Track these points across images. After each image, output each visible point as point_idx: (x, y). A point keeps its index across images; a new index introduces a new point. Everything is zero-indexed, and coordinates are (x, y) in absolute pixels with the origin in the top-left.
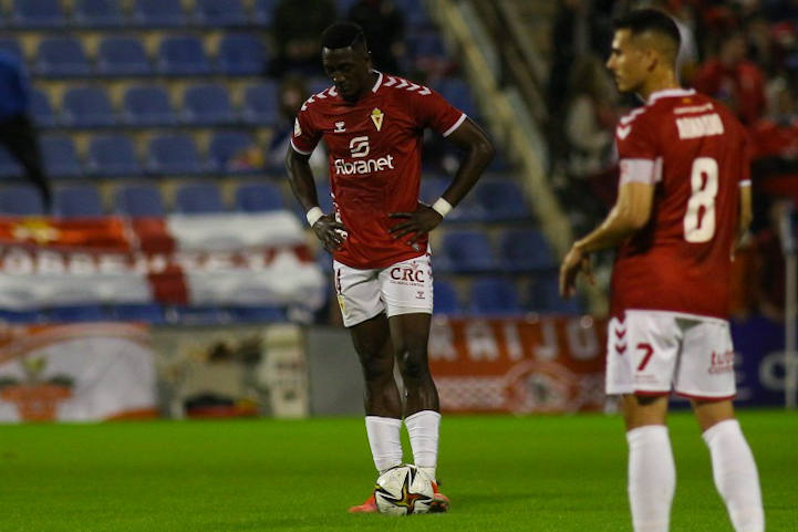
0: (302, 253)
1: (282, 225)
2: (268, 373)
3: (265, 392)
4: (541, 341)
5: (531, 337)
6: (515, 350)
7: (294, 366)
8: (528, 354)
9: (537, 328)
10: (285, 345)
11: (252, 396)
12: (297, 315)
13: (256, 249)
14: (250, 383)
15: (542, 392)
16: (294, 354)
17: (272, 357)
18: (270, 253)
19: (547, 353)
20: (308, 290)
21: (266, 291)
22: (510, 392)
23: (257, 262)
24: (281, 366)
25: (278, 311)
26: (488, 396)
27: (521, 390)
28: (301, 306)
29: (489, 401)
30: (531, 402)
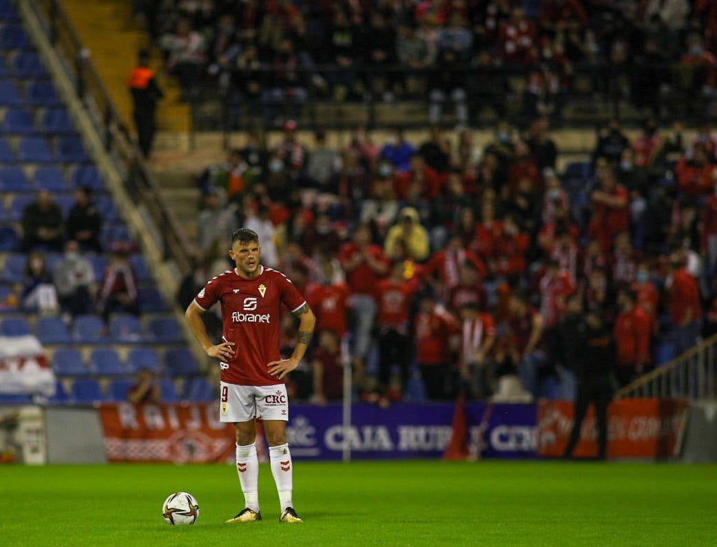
0: (41, 361)
1: (30, 344)
2: (21, 436)
3: (19, 448)
4: (190, 418)
5: (184, 415)
6: (174, 423)
7: (37, 432)
8: (183, 426)
9: (188, 409)
10: (33, 419)
11: (12, 450)
12: (38, 400)
13: (13, 358)
14: (10, 442)
15: (191, 449)
16: (37, 425)
17: (24, 426)
18: (22, 361)
19: (195, 424)
20: (46, 384)
21: (19, 384)
22: (172, 449)
23: (13, 367)
24: (29, 431)
25: (27, 398)
26: (158, 451)
27: (179, 448)
28: (40, 394)
29: (159, 454)
30: (184, 455)
